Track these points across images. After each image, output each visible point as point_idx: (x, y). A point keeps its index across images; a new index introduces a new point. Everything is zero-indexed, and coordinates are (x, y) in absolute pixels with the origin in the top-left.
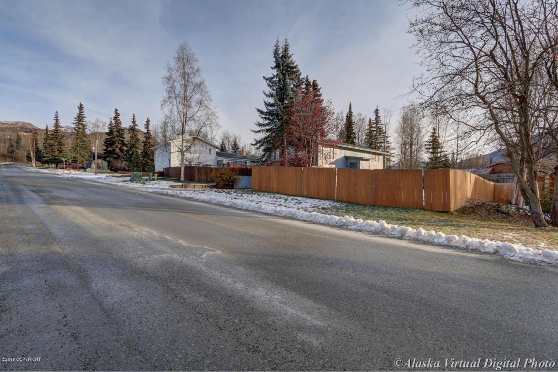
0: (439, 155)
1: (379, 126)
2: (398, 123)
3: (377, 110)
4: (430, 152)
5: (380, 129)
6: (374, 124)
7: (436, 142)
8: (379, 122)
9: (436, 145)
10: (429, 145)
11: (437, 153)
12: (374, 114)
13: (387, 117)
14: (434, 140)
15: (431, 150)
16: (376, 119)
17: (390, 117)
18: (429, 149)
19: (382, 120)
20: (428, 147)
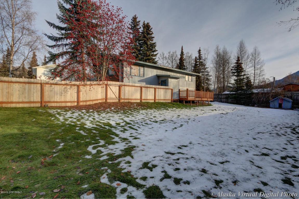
0: (242, 77)
1: (201, 61)
2: (213, 58)
3: (200, 50)
4: (235, 76)
5: (202, 63)
6: (198, 59)
7: (240, 68)
8: (201, 58)
9: (240, 70)
10: (234, 70)
11: (241, 76)
12: (198, 53)
13: (206, 54)
14: (238, 66)
15: (236, 74)
16: (199, 56)
17: (208, 54)
18: (235, 73)
19: (203, 56)
20: (234, 71)
